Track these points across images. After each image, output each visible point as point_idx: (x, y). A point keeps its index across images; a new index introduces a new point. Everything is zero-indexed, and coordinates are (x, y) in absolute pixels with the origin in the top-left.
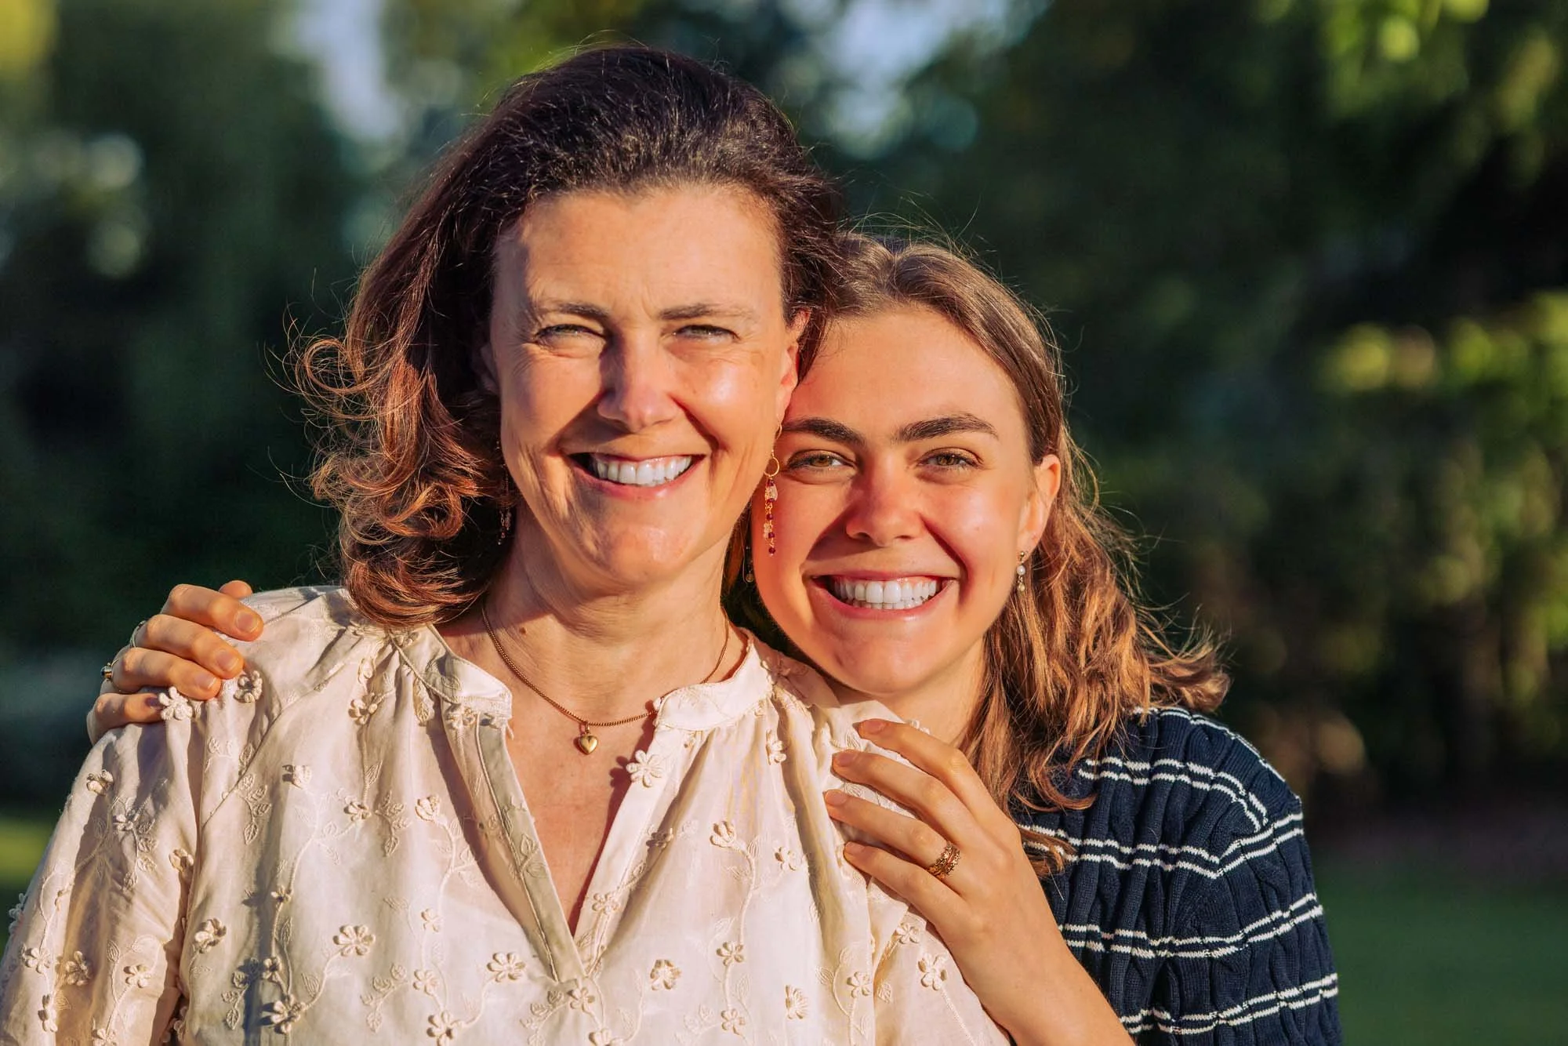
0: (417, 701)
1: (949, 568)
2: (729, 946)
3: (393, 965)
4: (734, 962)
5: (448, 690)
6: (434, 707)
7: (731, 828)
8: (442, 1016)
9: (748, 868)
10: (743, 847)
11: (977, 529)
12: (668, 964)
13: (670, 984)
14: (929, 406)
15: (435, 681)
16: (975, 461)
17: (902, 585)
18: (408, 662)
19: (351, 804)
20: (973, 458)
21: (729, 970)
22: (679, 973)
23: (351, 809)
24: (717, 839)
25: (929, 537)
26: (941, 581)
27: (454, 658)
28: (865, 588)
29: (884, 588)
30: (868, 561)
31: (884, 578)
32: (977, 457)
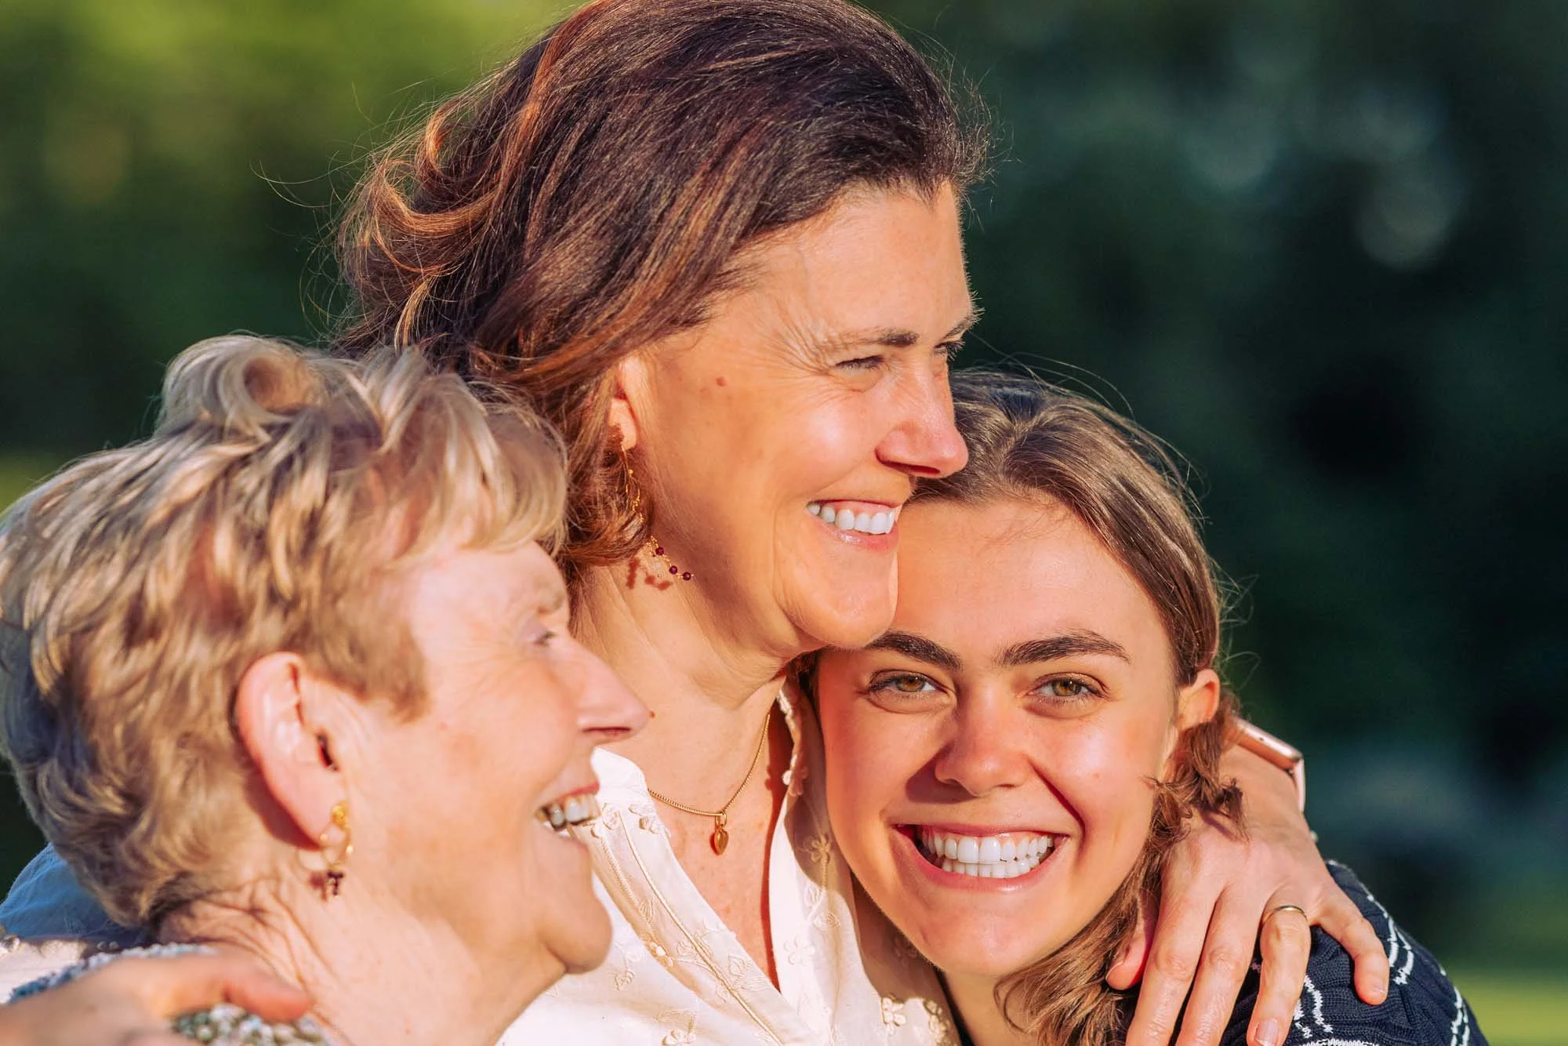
11: (1097, 776)
16: (1097, 690)
17: (1002, 842)
20: (1097, 686)
25: (1039, 784)
26: (1054, 837)
28: (958, 843)
29: (980, 845)
30: (962, 813)
31: (980, 833)
32: (1102, 684)
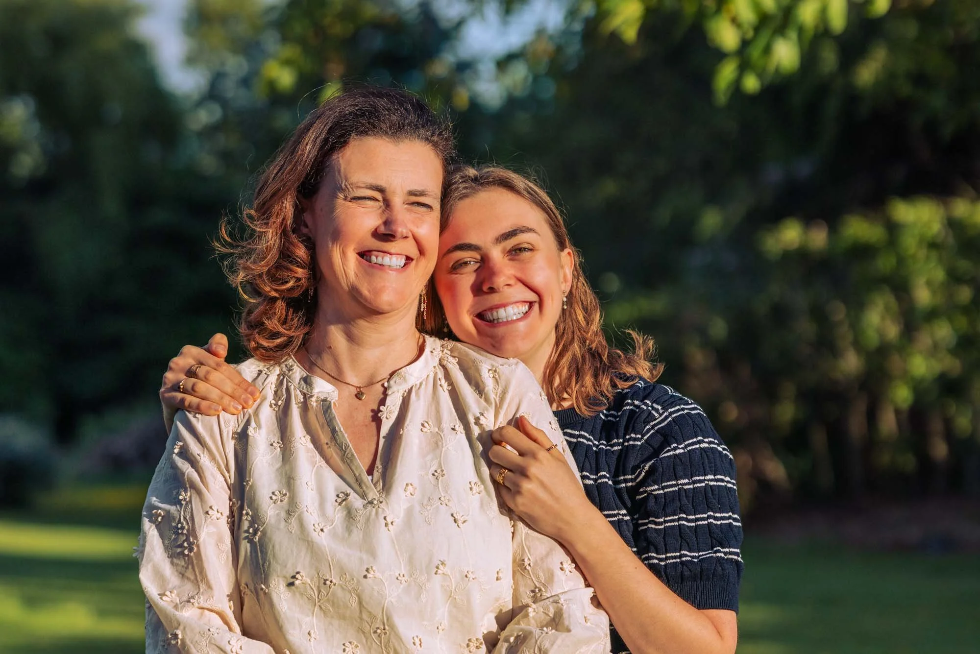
0: (296, 396)
1: (532, 297)
2: (438, 472)
3: (296, 503)
4: (441, 477)
5: (309, 390)
6: (303, 398)
7: (429, 423)
8: (318, 524)
9: (440, 438)
10: (437, 430)
12: (411, 485)
13: (413, 494)
14: (506, 226)
15: (303, 387)
16: (532, 248)
17: (512, 308)
18: (291, 381)
19: (274, 442)
21: (440, 481)
22: (416, 489)
23: (274, 444)
24: (424, 430)
25: (520, 285)
26: (531, 304)
27: (311, 376)
28: (498, 313)
29: (505, 311)
32: (533, 246)
